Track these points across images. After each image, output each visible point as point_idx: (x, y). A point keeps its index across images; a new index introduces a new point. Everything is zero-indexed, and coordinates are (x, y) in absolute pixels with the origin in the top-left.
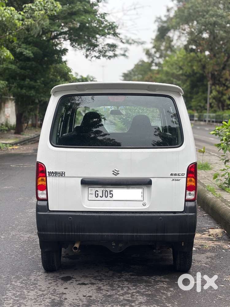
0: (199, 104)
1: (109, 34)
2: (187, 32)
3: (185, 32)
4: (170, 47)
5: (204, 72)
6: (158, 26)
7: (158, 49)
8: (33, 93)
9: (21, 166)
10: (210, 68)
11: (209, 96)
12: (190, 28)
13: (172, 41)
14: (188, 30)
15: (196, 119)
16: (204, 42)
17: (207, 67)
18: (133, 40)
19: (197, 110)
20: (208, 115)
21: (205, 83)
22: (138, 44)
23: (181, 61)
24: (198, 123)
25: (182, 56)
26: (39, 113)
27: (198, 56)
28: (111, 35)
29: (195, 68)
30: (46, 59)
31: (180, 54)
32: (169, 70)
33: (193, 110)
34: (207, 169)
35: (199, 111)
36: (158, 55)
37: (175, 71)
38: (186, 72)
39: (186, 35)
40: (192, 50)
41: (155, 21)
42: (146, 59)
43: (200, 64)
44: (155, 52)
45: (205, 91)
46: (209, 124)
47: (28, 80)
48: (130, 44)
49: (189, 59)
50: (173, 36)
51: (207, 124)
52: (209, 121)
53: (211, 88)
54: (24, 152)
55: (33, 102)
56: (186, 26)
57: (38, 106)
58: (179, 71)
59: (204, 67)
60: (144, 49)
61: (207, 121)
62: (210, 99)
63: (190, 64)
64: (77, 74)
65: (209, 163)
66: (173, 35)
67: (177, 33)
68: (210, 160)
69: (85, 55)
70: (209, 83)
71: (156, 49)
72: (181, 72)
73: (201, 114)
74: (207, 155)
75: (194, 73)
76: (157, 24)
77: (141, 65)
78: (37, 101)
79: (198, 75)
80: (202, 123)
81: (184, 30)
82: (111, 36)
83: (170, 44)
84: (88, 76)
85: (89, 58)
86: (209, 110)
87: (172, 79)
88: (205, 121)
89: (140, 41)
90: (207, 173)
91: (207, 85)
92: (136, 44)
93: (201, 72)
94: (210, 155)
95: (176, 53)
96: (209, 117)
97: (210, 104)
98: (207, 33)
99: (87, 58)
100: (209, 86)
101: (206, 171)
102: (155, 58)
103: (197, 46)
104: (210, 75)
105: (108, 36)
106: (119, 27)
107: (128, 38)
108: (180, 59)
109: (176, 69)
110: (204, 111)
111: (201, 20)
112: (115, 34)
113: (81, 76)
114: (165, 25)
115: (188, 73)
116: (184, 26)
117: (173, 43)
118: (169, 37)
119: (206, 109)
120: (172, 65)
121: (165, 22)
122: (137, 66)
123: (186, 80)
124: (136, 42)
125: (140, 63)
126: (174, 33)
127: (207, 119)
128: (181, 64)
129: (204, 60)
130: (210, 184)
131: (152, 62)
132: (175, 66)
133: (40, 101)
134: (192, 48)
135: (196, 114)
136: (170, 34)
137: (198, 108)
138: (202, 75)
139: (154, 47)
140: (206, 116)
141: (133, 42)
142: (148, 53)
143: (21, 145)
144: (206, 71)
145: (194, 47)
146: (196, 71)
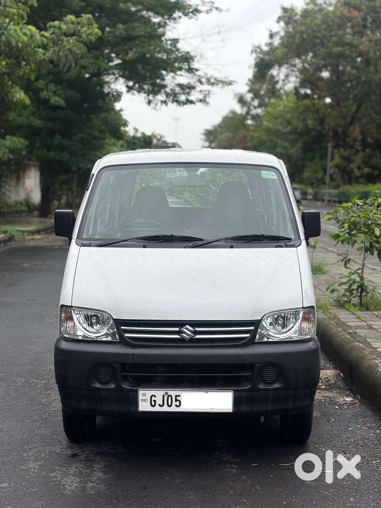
0: (315, 175)
1: (180, 69)
2: (298, 69)
3: (295, 69)
4: (273, 92)
5: (323, 128)
6: (255, 59)
7: (256, 95)
8: (66, 156)
9: (39, 266)
10: (331, 123)
11: (330, 164)
12: (303, 62)
13: (277, 82)
14: (300, 66)
15: (310, 197)
16: (323, 84)
17: (327, 121)
18: (215, 79)
19: (312, 184)
20: (328, 191)
21: (324, 144)
22: (223, 84)
23: (288, 112)
24: (313, 203)
25: (291, 105)
26: (77, 186)
27: (314, 105)
28: (183, 70)
29: (309, 122)
30: (86, 105)
31: (289, 102)
32: (271, 126)
33: (306, 185)
34: (319, 272)
35: (315, 186)
36: (256, 103)
37: (280, 127)
38: (296, 129)
39: (297, 73)
40: (306, 96)
41: (252, 51)
42: (238, 109)
43: (316, 116)
44: (253, 99)
45: (324, 156)
46: (329, 206)
47: (58, 137)
48: (213, 84)
49: (301, 109)
50: (278, 75)
51: (326, 205)
52: (329, 201)
53: (332, 152)
54: (49, 244)
55: (68, 170)
56: (297, 61)
57: (76, 176)
58: (286, 127)
59: (322, 121)
60: (236, 95)
61: (326, 201)
62: (331, 168)
63: (302, 117)
64: (136, 130)
65: (323, 264)
66: (279, 73)
67: (284, 70)
68: (324, 258)
69: (147, 100)
70: (330, 145)
71: (254, 94)
72: (289, 129)
73: (317, 190)
74: (321, 252)
75: (308, 131)
76: (254, 55)
77: (232, 119)
78: (74, 168)
79: (314, 133)
80: (319, 203)
81: (295, 66)
82: (183, 73)
83: (274, 87)
84: (153, 134)
85: (152, 105)
86: (330, 185)
87: (275, 139)
88: (323, 201)
89: (226, 80)
90: (319, 278)
91: (326, 148)
92: (220, 85)
93: (319, 128)
94: (325, 250)
95: (282, 99)
96: (330, 195)
97: (331, 176)
98: (328, 70)
99: (149, 105)
100: (330, 149)
101: (317, 275)
102: (252, 108)
103: (312, 90)
104: (331, 133)
105: (179, 73)
106: (196, 60)
107: (209, 76)
108: (287, 109)
109: (282, 124)
110: (321, 187)
111: (319, 50)
112: (191, 70)
113: (143, 133)
114: (267, 57)
115: (299, 130)
116: (294, 61)
117: (278, 86)
118: (272, 77)
119: (325, 183)
120: (276, 118)
121: (267, 53)
122: (226, 119)
123: (296, 140)
124: (222, 82)
125: (230, 115)
126: (279, 70)
127: (326, 198)
128: (289, 116)
129: (323, 110)
130: (322, 297)
131: (248, 113)
132: (279, 120)
133: (79, 169)
134: (306, 94)
135: (310, 190)
136: (274, 72)
137: (314, 180)
138: (320, 133)
139: (249, 91)
140: (324, 193)
141: (216, 82)
142: (241, 100)
143: (47, 233)
144: (326, 127)
145: (309, 92)
146: (311, 127)
